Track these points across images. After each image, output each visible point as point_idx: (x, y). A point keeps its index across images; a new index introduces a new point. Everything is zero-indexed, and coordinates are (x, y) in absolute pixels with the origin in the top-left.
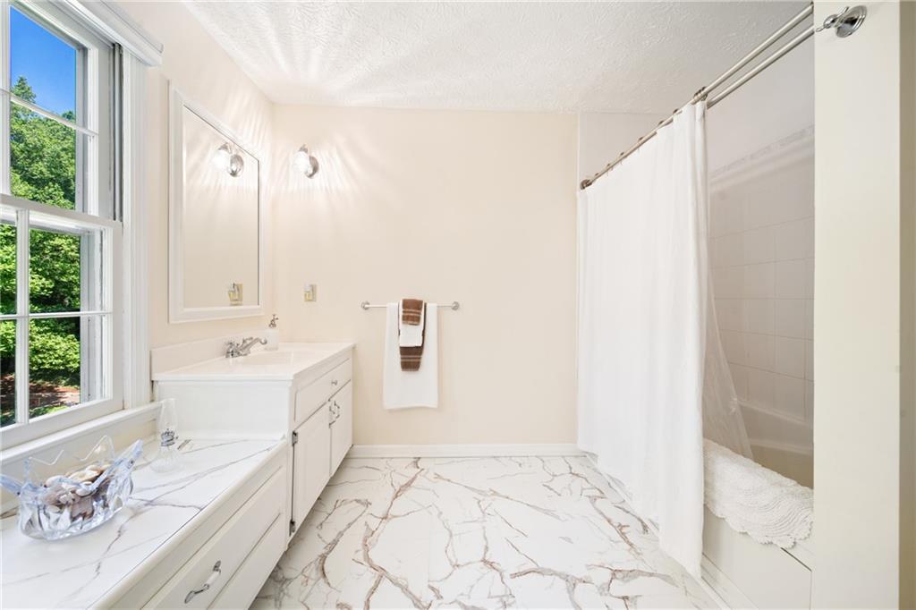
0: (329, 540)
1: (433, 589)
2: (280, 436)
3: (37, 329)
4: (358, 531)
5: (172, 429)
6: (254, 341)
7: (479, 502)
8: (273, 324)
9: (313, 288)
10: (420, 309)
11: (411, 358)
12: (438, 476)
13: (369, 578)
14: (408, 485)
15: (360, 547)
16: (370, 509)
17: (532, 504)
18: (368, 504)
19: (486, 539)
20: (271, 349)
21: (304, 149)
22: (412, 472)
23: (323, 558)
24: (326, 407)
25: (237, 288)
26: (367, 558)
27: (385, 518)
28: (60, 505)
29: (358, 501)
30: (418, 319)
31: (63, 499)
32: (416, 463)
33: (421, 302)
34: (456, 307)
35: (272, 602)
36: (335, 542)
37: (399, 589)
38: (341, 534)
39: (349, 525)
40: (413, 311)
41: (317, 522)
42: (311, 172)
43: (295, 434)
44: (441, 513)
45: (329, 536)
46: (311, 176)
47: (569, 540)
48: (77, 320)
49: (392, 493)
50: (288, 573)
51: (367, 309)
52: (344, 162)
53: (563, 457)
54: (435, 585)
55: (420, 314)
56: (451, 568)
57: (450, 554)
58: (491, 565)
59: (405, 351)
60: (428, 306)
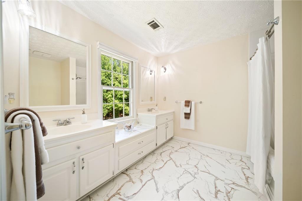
0: (164, 151)
1: (180, 165)
2: (154, 127)
3: (125, 105)
4: (170, 151)
5: (139, 121)
6: (153, 109)
7: (201, 156)
8: (157, 106)
9: (165, 98)
10: (190, 103)
11: (187, 116)
12: (193, 148)
13: (169, 158)
14: (184, 147)
15: (169, 153)
16: (174, 149)
17: (218, 162)
18: (173, 148)
19: (198, 163)
20: (156, 111)
21: (163, 67)
22: (187, 145)
23: (162, 153)
24: (165, 124)
25: (151, 98)
26: (170, 156)
27: (176, 151)
28: (127, 127)
29: (172, 147)
30: (189, 106)
31: (127, 126)
32: (189, 144)
33: (190, 101)
34: (201, 103)
35: (152, 155)
36: (165, 151)
37: (173, 162)
38: (166, 151)
39: (168, 150)
40: (188, 103)
41: (162, 147)
42: (165, 70)
43: (157, 127)
44: (189, 155)
45: (164, 150)
46: (165, 72)
47: (225, 173)
48: (128, 104)
49: (180, 147)
50: (155, 152)
51: (177, 103)
52: (172, 67)
53: (241, 156)
54: (181, 165)
55: (189, 104)
56: (186, 164)
57: (187, 162)
58: (197, 167)
59: (185, 114)
60: (192, 102)
